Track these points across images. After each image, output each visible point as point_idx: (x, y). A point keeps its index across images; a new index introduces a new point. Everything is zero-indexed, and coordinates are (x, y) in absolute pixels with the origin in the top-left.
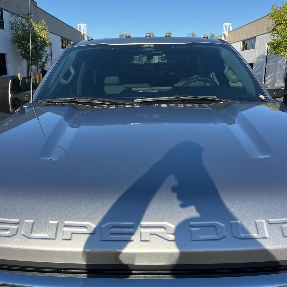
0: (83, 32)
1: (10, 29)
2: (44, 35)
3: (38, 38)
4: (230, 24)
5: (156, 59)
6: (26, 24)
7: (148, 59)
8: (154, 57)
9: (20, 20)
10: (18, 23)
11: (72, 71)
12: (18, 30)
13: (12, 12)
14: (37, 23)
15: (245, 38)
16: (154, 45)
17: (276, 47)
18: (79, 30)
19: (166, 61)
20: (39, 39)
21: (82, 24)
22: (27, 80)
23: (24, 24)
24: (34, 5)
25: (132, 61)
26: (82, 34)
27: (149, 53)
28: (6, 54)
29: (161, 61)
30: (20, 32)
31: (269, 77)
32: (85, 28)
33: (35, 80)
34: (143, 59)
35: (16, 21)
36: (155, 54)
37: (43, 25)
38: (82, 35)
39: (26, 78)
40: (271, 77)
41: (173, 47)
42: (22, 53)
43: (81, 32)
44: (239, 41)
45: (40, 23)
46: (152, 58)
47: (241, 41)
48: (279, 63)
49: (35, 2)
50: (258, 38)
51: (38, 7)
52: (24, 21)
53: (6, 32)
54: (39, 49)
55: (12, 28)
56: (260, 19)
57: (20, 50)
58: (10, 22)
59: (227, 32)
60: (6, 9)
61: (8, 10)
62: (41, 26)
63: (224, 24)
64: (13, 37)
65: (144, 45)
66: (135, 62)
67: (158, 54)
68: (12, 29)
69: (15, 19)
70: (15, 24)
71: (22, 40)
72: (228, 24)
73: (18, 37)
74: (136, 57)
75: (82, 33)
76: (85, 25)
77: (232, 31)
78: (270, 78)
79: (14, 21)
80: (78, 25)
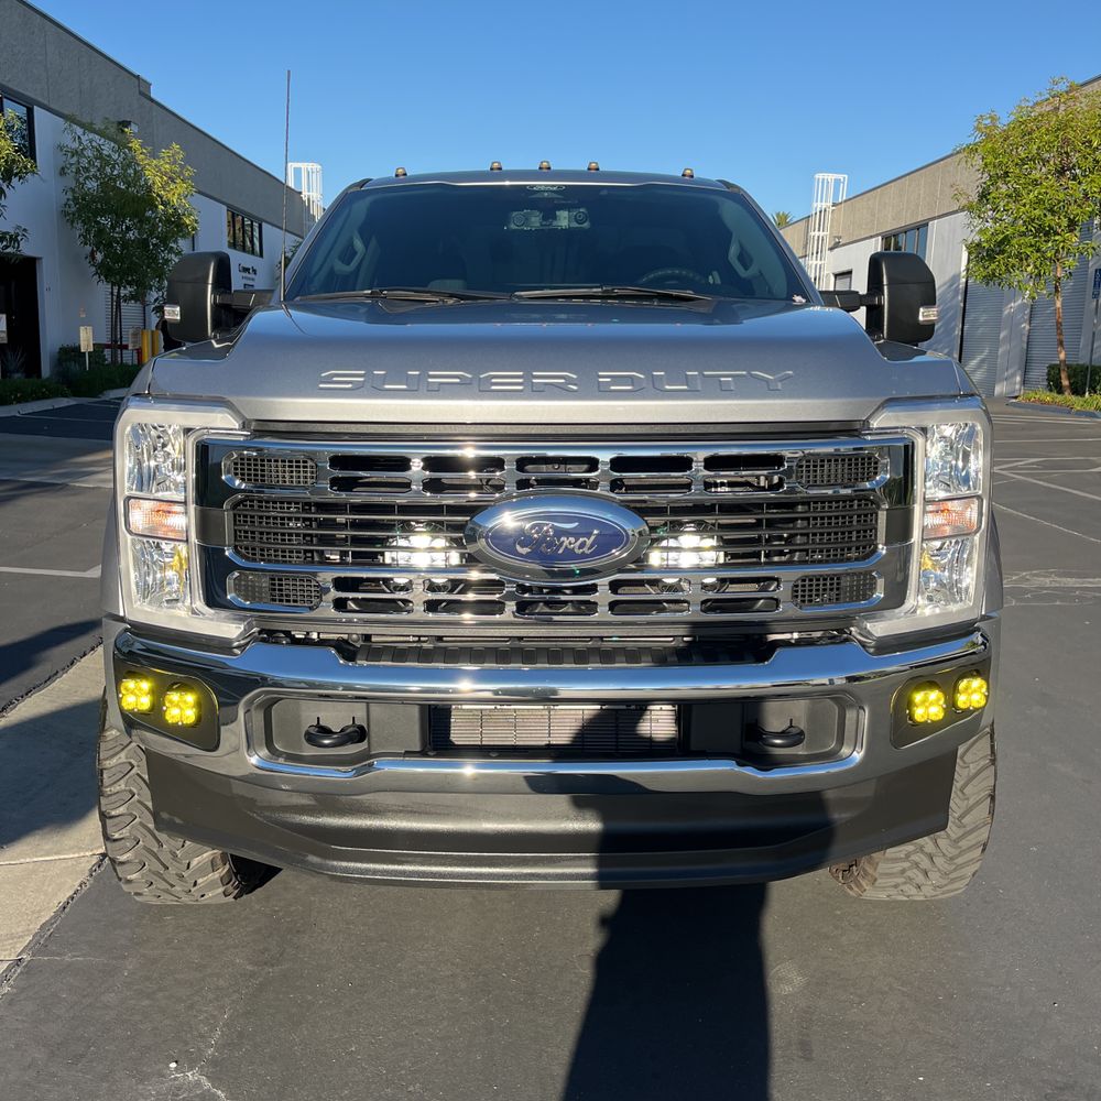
0: (307, 194)
1: (58, 172)
2: (179, 195)
3: (157, 207)
4: (841, 177)
5: (564, 220)
6: (115, 156)
7: (544, 218)
8: (558, 213)
9: (94, 144)
10: (89, 153)
11: (358, 244)
12: (87, 178)
13: (66, 112)
14: (154, 155)
15: (890, 225)
16: (559, 187)
17: (991, 256)
18: (291, 184)
19: (586, 225)
20: (161, 207)
21: (303, 166)
22: (107, 352)
23: (109, 156)
24: (141, 93)
25: (507, 222)
26: (305, 199)
27: (548, 205)
28: (40, 258)
29: (575, 225)
30: (92, 185)
31: (973, 363)
32: (316, 180)
33: (135, 354)
34: (533, 219)
35: (80, 143)
36: (562, 207)
37: (175, 162)
38: (303, 202)
39: (108, 346)
40: (983, 361)
41: (604, 192)
42: (94, 258)
43: (301, 193)
44: (871, 237)
45: (164, 153)
46: (555, 218)
47: (877, 235)
48: (1006, 312)
49: (145, 82)
50: (934, 225)
51: (152, 100)
52: (107, 148)
53: (44, 181)
54: (154, 245)
55: (63, 169)
56: (942, 160)
57: (88, 248)
58: (61, 148)
59: (827, 204)
60: (46, 102)
61: (52, 106)
62: (167, 166)
63: (817, 176)
64: (68, 200)
65: (535, 186)
66: (513, 227)
67: (568, 207)
68: (63, 172)
69: (79, 137)
70: (75, 153)
71: (98, 213)
72: (831, 177)
73: (84, 199)
74: (514, 214)
75: (304, 196)
76: (317, 167)
77: (845, 201)
78: (979, 366)
79: (75, 145)
80: (292, 166)
